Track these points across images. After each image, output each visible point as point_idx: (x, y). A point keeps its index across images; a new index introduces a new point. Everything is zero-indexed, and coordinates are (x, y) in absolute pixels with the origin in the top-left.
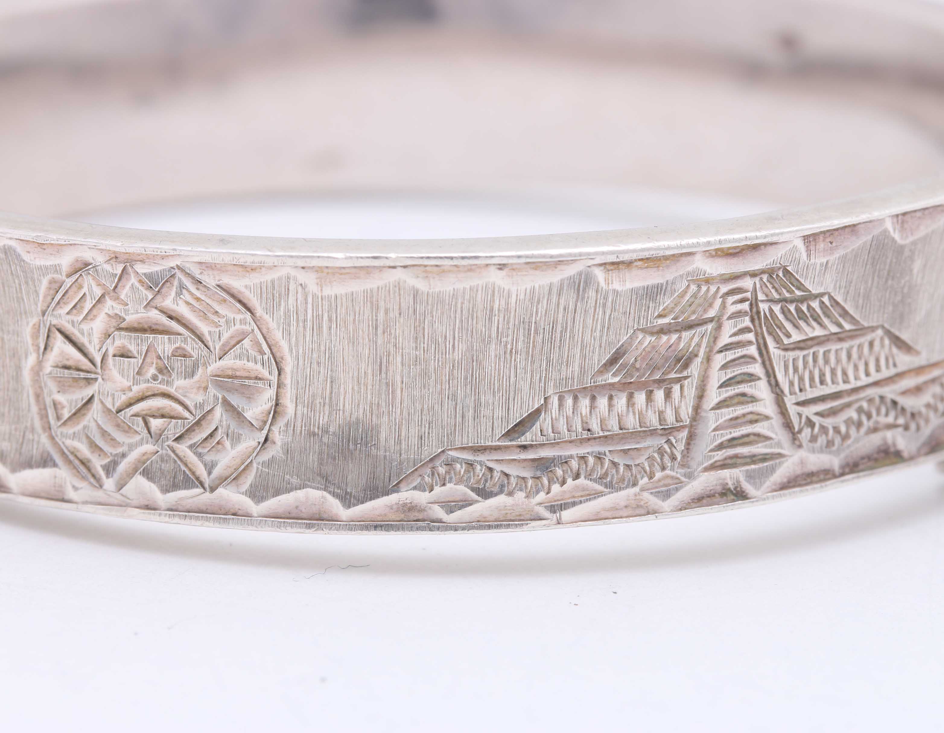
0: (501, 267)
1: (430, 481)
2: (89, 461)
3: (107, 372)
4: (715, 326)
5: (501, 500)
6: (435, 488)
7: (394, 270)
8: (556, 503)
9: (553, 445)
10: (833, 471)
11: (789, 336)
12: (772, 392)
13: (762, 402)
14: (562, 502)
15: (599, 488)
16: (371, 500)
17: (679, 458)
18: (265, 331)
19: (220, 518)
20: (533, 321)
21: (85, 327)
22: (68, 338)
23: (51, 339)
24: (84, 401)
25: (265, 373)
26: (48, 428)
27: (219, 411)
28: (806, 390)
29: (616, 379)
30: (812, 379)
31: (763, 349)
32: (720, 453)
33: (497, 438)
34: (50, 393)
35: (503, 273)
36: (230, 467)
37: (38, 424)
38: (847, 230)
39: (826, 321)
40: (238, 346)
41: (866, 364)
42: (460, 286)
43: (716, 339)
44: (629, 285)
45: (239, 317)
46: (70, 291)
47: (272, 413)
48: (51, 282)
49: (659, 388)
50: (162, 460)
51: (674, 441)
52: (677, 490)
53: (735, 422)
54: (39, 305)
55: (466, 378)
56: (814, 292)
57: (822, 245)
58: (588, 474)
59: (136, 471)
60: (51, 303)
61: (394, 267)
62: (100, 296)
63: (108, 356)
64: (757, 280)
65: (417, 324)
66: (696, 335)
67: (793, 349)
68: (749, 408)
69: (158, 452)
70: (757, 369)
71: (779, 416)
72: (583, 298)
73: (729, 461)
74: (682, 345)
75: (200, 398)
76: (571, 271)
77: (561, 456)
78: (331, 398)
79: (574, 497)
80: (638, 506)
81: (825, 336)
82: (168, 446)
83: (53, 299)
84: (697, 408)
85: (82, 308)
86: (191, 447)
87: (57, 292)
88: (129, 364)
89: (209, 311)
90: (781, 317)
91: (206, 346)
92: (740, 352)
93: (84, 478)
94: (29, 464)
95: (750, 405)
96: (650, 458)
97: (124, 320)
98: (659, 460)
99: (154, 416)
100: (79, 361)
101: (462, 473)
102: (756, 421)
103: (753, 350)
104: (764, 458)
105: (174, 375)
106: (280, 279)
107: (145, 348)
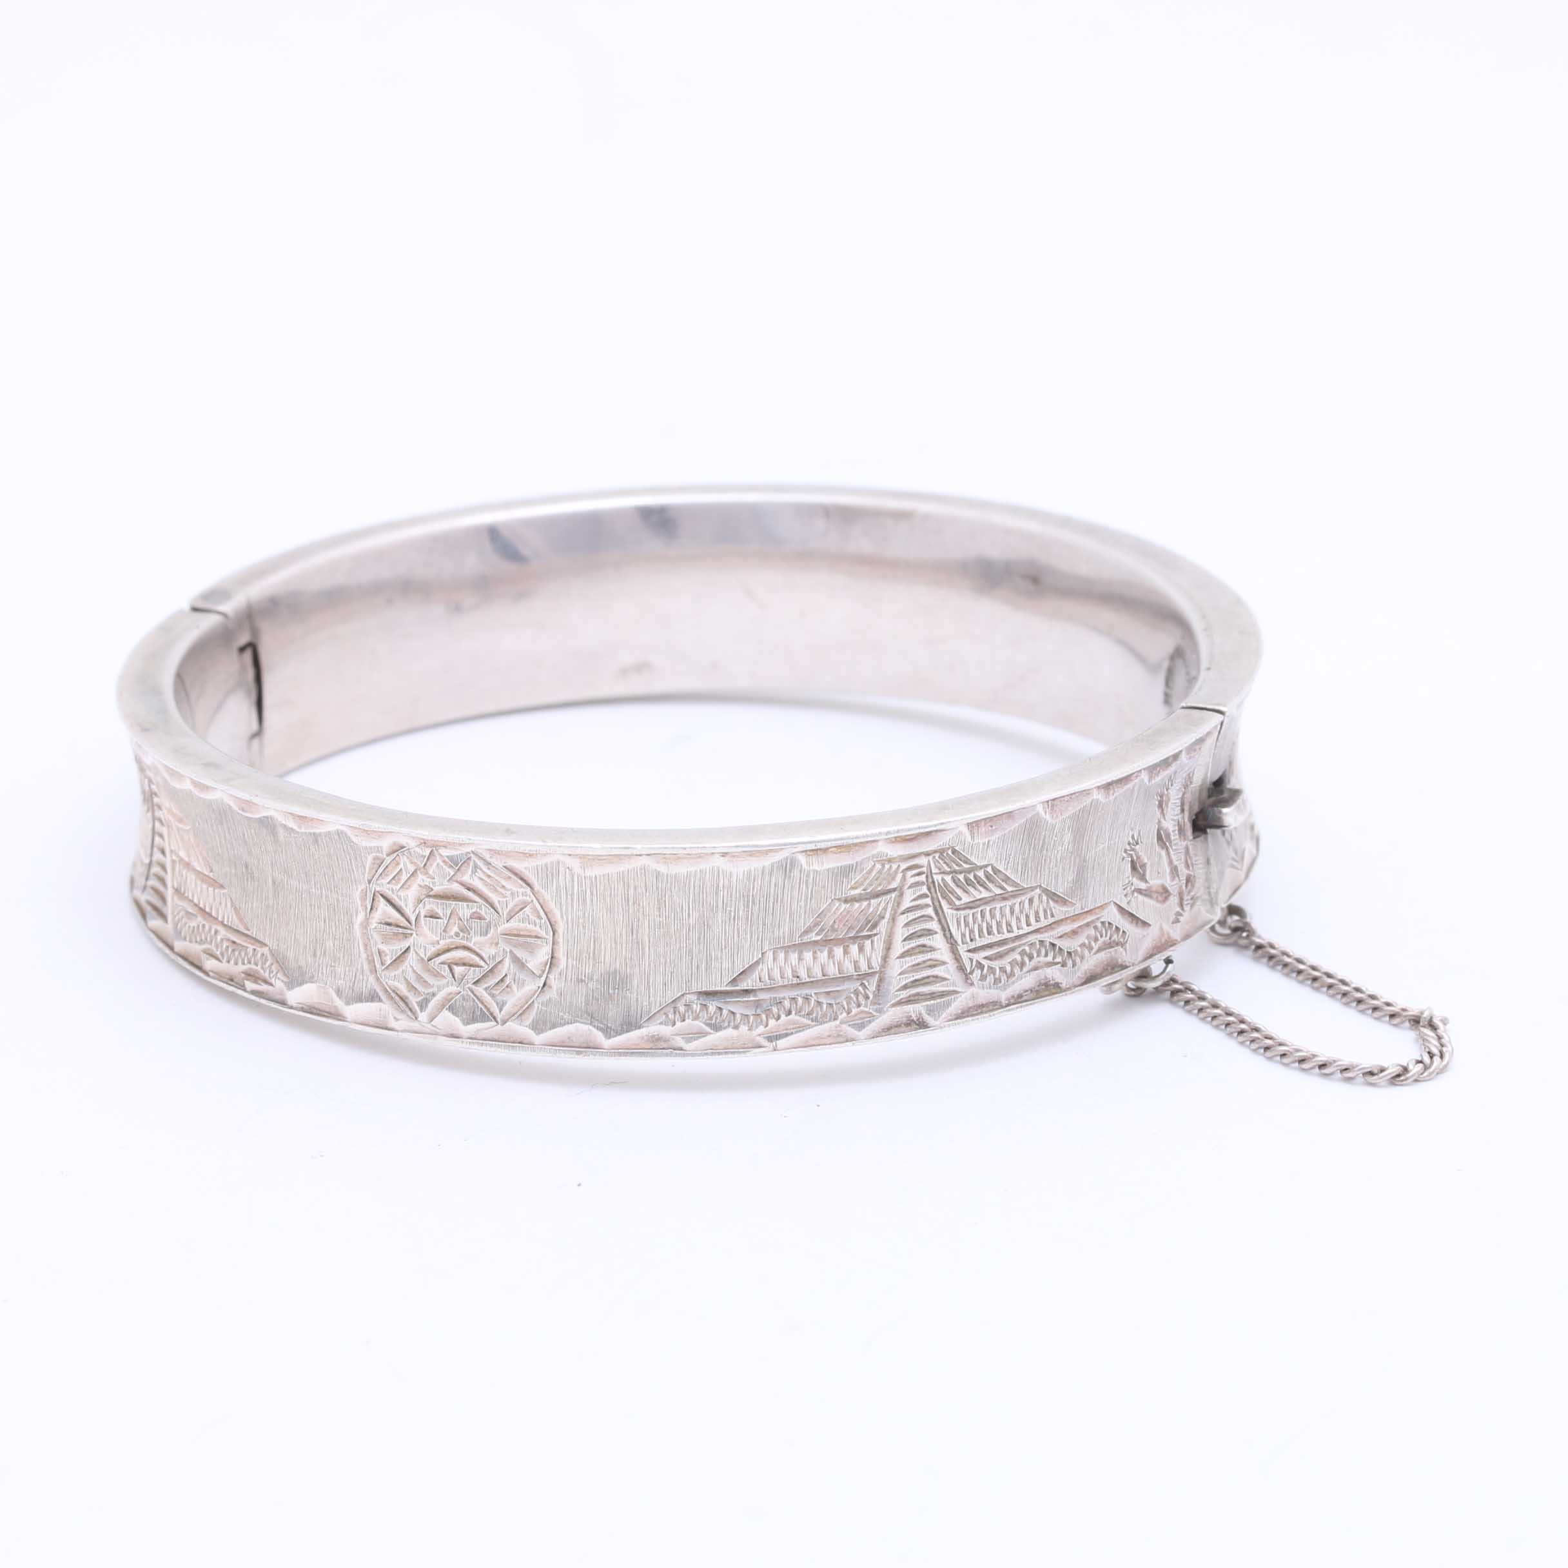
0: (724, 855)
1: (673, 1016)
2: (407, 998)
3: (420, 929)
4: (898, 894)
5: (729, 1032)
6: (677, 1023)
7: (640, 858)
8: (773, 1034)
9: (769, 989)
10: (1000, 1002)
11: (959, 899)
12: (948, 943)
13: (939, 951)
14: (778, 1033)
15: (806, 1021)
16: (627, 1032)
17: (871, 996)
18: (541, 901)
19: (509, 1046)
20: (751, 894)
21: (402, 894)
22: (389, 901)
23: (376, 902)
24: (403, 951)
25: (543, 933)
26: (374, 971)
27: (507, 961)
28: (976, 940)
29: (819, 938)
30: (980, 931)
31: (938, 910)
32: (905, 992)
33: (725, 984)
34: (376, 943)
35: (726, 859)
36: (516, 1006)
37: (366, 967)
38: (1004, 816)
39: (990, 885)
40: (521, 913)
41: (1027, 916)
42: (692, 869)
43: (899, 904)
44: (826, 866)
45: (521, 890)
46: (389, 867)
47: (549, 964)
48: (375, 858)
49: (854, 943)
50: (464, 999)
51: (867, 984)
52: (870, 1022)
53: (916, 967)
54: (366, 876)
55: (699, 938)
56: (978, 864)
57: (984, 829)
58: (798, 1010)
59: (444, 1008)
60: (375, 874)
61: (640, 855)
62: (413, 870)
63: (420, 916)
64: (931, 858)
65: (660, 897)
66: (883, 902)
67: (964, 909)
68: (928, 956)
69: (460, 992)
70: (934, 925)
71: (953, 961)
72: (790, 877)
73: (912, 998)
74: (871, 909)
75: (493, 951)
76: (778, 857)
77: (776, 998)
78: (594, 953)
79: (787, 1029)
80: (839, 1036)
81: (991, 897)
82: (469, 988)
83: (377, 871)
84: (885, 958)
85: (399, 879)
86: (486, 989)
87: (380, 866)
88: (437, 922)
89: (498, 885)
90: (952, 885)
91: (496, 911)
92: (919, 913)
93: (403, 1011)
94: (360, 999)
95: (929, 954)
96: (848, 999)
97: (432, 890)
98: (855, 999)
99: (457, 964)
100: (398, 919)
101: (698, 1011)
102: (935, 966)
103: (930, 911)
104: (942, 994)
105: (472, 933)
106: (552, 863)
107: (449, 912)
